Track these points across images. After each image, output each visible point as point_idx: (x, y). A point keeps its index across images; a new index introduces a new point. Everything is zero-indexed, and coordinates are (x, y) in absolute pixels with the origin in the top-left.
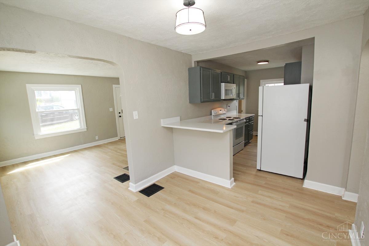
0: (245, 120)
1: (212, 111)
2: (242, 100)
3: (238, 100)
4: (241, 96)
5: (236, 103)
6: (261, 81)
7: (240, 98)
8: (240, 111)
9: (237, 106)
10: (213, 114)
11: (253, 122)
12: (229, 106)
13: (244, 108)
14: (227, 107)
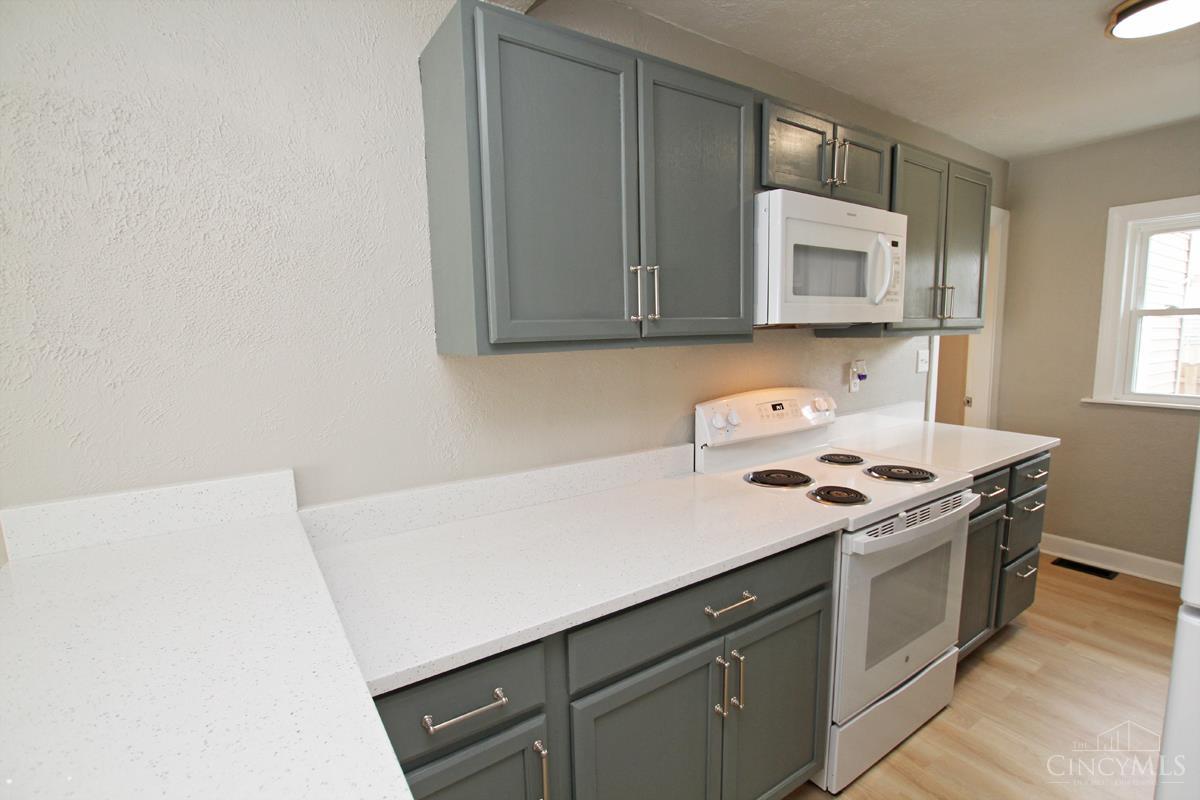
0: (971, 499)
1: (700, 410)
2: (973, 338)
3: (937, 339)
4: (960, 310)
5: (920, 355)
6: (1115, 214)
7: (949, 323)
8: (951, 407)
9: (929, 374)
10: (703, 435)
11: (1040, 497)
12: (862, 377)
13: (980, 381)
14: (846, 380)
